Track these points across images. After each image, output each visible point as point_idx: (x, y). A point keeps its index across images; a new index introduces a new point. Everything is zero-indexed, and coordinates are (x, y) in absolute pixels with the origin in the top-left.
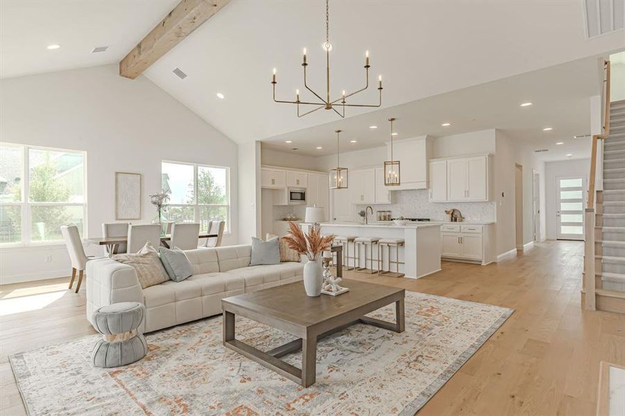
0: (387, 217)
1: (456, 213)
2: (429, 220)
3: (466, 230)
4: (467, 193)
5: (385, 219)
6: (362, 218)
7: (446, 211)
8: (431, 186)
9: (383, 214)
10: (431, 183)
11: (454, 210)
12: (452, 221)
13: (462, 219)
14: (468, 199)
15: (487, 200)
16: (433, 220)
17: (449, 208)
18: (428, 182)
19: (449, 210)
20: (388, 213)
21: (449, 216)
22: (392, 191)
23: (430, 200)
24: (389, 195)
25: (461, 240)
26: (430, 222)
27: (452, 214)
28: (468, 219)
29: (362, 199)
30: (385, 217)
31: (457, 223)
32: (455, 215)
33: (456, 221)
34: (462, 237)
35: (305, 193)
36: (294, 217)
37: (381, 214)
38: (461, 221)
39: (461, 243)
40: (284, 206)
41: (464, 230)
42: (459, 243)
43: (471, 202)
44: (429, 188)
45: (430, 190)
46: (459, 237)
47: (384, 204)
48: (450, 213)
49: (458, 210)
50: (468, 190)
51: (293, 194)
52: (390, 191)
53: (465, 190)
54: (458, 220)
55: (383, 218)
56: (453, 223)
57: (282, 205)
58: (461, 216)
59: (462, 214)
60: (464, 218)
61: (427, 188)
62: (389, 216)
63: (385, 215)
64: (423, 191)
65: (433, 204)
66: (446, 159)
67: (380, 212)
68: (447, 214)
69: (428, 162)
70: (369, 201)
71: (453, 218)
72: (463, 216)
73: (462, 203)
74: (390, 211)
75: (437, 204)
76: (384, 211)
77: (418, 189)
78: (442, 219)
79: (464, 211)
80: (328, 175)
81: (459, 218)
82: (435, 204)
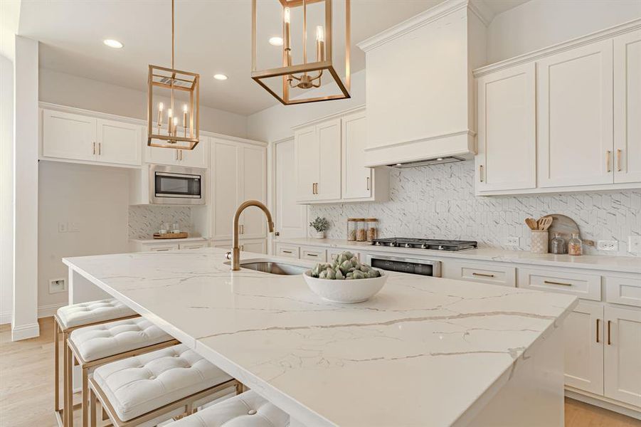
0: (369, 234)
1: (560, 228)
2: (475, 245)
4: (616, 161)
5: (365, 239)
6: (320, 235)
7: (528, 221)
8: (481, 145)
9: (361, 225)
10: (481, 136)
11: (555, 218)
12: (550, 251)
13: (585, 246)
14: (622, 180)
16: (486, 246)
18: (474, 135)
19: (536, 217)
20: (371, 225)
21: (540, 237)
22: (376, 168)
23: (480, 188)
24: (369, 179)
25: (604, 333)
26: (478, 254)
27: (550, 230)
28: (605, 245)
29: (315, 192)
30: (364, 232)
31: (571, 261)
32: (559, 234)
33: (567, 252)
34: (609, 322)
35: (200, 180)
36: (176, 232)
37: (356, 227)
38: (584, 253)
39: (609, 344)
40: (145, 207)
41: (621, 295)
42: (598, 341)
43: (621, 192)
44: (477, 154)
45: (479, 160)
46: (598, 321)
47: (361, 203)
48: (541, 226)
49: (569, 218)
50: (623, 148)
51: (162, 179)
52: (373, 170)
53: (611, 150)
54: (572, 251)
55: (359, 236)
56: (557, 260)
57: (138, 203)
58: (580, 235)
59: (585, 229)
60: (592, 243)
61: (469, 153)
62: (373, 230)
63: (366, 229)
64: (459, 163)
65: (487, 200)
66: (532, 56)
67: (354, 220)
68: (533, 229)
69: (474, 77)
70: (329, 194)
71: (555, 243)
72: (589, 238)
73: (587, 193)
74: (375, 220)
75: (498, 200)
76: (363, 220)
77: (443, 158)
78: (517, 244)
79: (590, 221)
80: (265, 147)
81: (576, 241)
82: (493, 200)
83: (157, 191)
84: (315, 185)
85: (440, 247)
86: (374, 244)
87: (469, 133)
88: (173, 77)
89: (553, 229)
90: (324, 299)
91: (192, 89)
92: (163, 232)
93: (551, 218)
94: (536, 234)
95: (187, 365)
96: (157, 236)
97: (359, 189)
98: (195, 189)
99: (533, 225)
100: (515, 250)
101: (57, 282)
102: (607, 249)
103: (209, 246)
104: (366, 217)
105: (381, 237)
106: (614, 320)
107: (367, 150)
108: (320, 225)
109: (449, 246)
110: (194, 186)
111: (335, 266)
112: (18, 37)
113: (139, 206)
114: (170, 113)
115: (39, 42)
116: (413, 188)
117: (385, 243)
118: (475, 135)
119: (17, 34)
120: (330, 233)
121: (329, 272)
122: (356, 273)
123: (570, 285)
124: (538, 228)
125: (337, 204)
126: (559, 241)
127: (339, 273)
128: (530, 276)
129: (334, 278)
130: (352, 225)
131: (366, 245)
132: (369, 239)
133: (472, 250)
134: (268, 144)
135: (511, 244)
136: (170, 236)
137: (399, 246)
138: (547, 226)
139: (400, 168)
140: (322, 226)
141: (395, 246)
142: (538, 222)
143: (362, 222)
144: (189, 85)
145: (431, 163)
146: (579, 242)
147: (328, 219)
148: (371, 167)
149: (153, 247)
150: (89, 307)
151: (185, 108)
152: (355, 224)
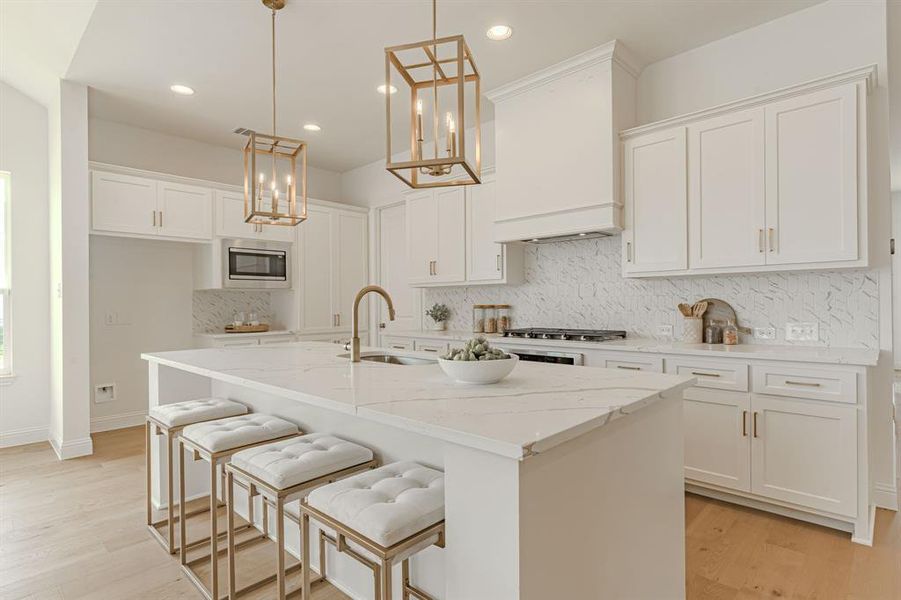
0: (500, 325)
1: (715, 314)
2: (623, 335)
3: (778, 386)
4: (768, 240)
5: (495, 330)
7: (681, 307)
8: (629, 221)
9: (490, 313)
10: (629, 210)
11: (710, 303)
12: (704, 340)
13: (743, 335)
14: (774, 261)
15: (864, 263)
17: (693, 296)
18: (620, 208)
19: (691, 302)
20: (503, 313)
21: (694, 325)
22: (510, 245)
23: (628, 269)
25: (751, 426)
26: (627, 345)
27: (705, 317)
28: (762, 334)
29: (433, 272)
30: (494, 322)
31: (726, 350)
32: (714, 321)
33: (721, 341)
34: (755, 414)
35: (284, 257)
36: (254, 323)
37: (484, 315)
38: (741, 341)
39: (755, 436)
40: (214, 292)
41: (766, 384)
42: (744, 434)
43: (778, 274)
44: (624, 229)
45: (626, 237)
46: (745, 413)
47: (489, 286)
48: (696, 312)
49: (726, 303)
50: (774, 227)
51: (237, 257)
52: (505, 246)
53: (763, 228)
54: (726, 340)
55: (488, 327)
56: (711, 350)
57: (207, 288)
58: (736, 322)
59: (742, 316)
60: (749, 331)
61: (614, 229)
62: (505, 319)
63: (496, 317)
64: (606, 238)
65: (637, 282)
66: (682, 120)
67: (482, 307)
68: (687, 315)
69: (620, 140)
70: (450, 276)
71: (710, 332)
72: (746, 325)
73: (743, 275)
74: (507, 307)
75: (650, 282)
76: (493, 307)
77: (587, 234)
78: (671, 333)
79: (747, 305)
80: (366, 213)
81: (732, 329)
82: (644, 282)
83: (232, 271)
84: (433, 264)
85: (582, 338)
86: (506, 335)
87: (615, 205)
88: (276, 144)
89: (710, 316)
90: (457, 381)
91: (294, 155)
92: (238, 323)
93: (706, 303)
94: (690, 321)
95: (323, 448)
96: (230, 329)
97: (488, 269)
98: (279, 270)
99: (687, 311)
100: (669, 340)
101: (104, 389)
102: (765, 336)
103: (297, 340)
104: (496, 303)
105: (515, 327)
106: (760, 412)
107: (496, 222)
108: (439, 313)
109: (592, 337)
110: (277, 266)
111: (468, 351)
112: (65, 82)
113: (205, 292)
114: (273, 185)
115: (89, 88)
116: (552, 267)
117: (519, 334)
118: (622, 208)
119: (63, 77)
120: (451, 324)
121: (463, 355)
122: (488, 356)
123: (717, 376)
124: (692, 314)
125: (459, 287)
126: (714, 329)
127: (472, 356)
128: (678, 367)
129: (468, 359)
130: (479, 312)
131: (497, 337)
132: (500, 330)
133: (621, 341)
134: (369, 209)
135: (665, 333)
136: (247, 329)
137: (536, 337)
138: (702, 312)
139: (537, 243)
140: (441, 315)
141: (531, 337)
142: (692, 308)
143: (491, 310)
144: (292, 152)
145: (574, 238)
146: (734, 329)
147: (449, 306)
148: (502, 243)
149: (227, 342)
150: (187, 406)
151: (289, 179)
152: (484, 313)
